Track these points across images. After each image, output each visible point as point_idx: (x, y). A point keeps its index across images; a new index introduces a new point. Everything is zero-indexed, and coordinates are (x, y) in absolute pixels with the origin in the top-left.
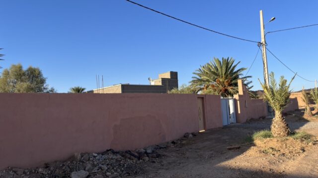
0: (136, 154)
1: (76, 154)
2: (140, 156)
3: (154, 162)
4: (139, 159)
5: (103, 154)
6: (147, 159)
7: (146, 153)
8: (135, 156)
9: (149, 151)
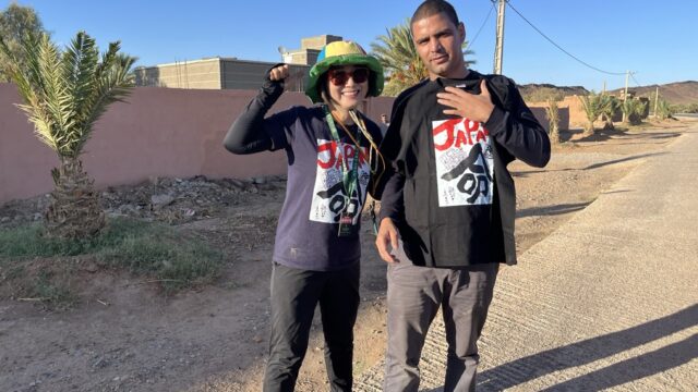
0: (239, 183)
1: (151, 178)
2: (245, 186)
3: (265, 195)
4: (243, 189)
5: (190, 180)
6: (255, 190)
7: (255, 183)
8: (238, 186)
9: (259, 181)
